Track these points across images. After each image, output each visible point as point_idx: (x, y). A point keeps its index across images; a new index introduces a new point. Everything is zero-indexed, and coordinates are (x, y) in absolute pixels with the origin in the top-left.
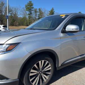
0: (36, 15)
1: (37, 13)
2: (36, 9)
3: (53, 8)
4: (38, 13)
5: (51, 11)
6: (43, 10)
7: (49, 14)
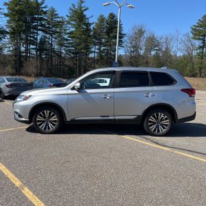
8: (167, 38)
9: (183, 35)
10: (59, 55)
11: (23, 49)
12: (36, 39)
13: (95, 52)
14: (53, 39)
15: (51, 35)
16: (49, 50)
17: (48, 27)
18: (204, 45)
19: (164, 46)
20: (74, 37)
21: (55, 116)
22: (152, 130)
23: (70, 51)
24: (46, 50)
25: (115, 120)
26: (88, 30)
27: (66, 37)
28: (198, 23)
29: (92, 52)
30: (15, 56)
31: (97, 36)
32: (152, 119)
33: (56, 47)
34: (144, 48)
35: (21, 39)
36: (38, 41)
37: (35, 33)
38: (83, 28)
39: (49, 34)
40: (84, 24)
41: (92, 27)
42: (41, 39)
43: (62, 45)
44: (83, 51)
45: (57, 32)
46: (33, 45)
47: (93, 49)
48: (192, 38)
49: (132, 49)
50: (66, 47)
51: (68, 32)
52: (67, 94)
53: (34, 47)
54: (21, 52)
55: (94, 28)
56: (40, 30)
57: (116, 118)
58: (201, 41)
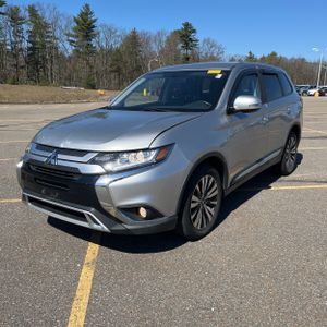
0: (17, 33)
1: (24, 26)
2: (17, 9)
3: (87, 6)
4: (26, 27)
5: (81, 16)
6: (47, 15)
7: (75, 30)
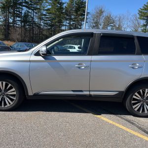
8: (120, 17)
9: (132, 16)
10: (39, 26)
11: (11, 20)
12: (21, 13)
13: (66, 25)
14: (35, 14)
15: (33, 10)
16: (31, 22)
17: (31, 4)
18: (147, 24)
19: (118, 23)
20: (51, 13)
21: (14, 89)
22: (136, 109)
23: (47, 24)
24: (29, 22)
25: (90, 95)
26: (61, 8)
27: (44, 13)
28: (143, 7)
29: (64, 25)
30: (5, 25)
31: (68, 13)
32: (137, 96)
33: (36, 20)
34: (102, 24)
35: (10, 13)
36: (23, 15)
37: (20, 8)
38: (57, 6)
39: (32, 9)
40: (58, 3)
41: (64, 6)
42: (25, 13)
43: (41, 19)
44: (57, 24)
45: (37, 9)
46: (19, 17)
47: (65, 23)
48: (139, 18)
49: (94, 25)
50: (45, 20)
51: (46, 8)
52: (30, 61)
53: (20, 19)
54: (9, 23)
55: (65, 7)
56: (24, 6)
57: (92, 93)
58: (145, 21)
